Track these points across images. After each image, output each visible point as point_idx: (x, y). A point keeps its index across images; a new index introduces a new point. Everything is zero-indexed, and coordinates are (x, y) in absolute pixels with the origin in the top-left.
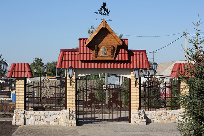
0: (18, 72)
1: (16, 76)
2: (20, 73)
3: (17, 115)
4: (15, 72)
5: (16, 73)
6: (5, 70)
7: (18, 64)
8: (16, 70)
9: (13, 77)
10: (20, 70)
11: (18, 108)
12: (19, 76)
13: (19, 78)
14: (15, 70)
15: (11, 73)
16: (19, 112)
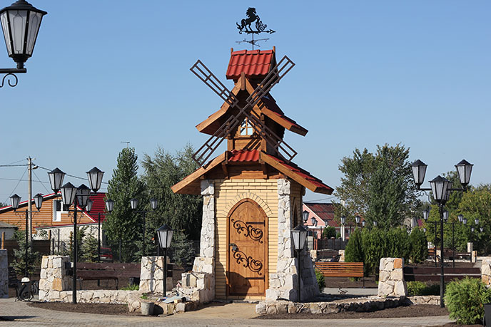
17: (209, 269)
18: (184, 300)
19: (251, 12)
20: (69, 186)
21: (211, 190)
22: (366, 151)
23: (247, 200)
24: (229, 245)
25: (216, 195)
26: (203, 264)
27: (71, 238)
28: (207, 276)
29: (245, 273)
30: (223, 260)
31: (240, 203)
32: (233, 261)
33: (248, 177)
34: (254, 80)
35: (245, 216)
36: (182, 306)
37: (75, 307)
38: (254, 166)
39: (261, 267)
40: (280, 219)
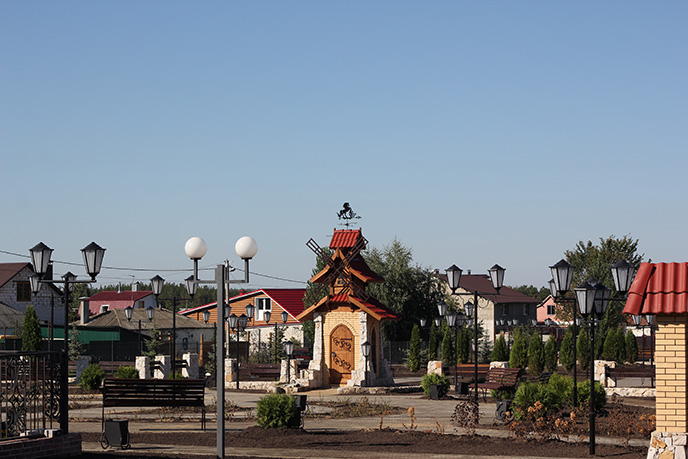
0: (664, 293)
1: (657, 309)
2: (669, 298)
3: (661, 450)
4: (652, 294)
5: (658, 298)
6: (623, 288)
7: (664, 265)
8: (658, 288)
9: (648, 314)
10: (669, 287)
11: (665, 424)
12: (669, 309)
13: (666, 315)
14: (652, 287)
15: (637, 300)
16: (668, 441)
17: (318, 368)
18: (298, 386)
19: (346, 205)
20: (234, 316)
21: (319, 318)
22: (590, 244)
23: (342, 325)
24: (331, 353)
25: (323, 322)
26: (315, 365)
27: (270, 339)
28: (315, 372)
29: (341, 370)
30: (327, 362)
31: (337, 327)
32: (333, 363)
33: (341, 310)
34: (345, 251)
35: (341, 335)
36: (296, 389)
37: (238, 389)
38: (345, 304)
39: (350, 366)
40: (361, 337)
